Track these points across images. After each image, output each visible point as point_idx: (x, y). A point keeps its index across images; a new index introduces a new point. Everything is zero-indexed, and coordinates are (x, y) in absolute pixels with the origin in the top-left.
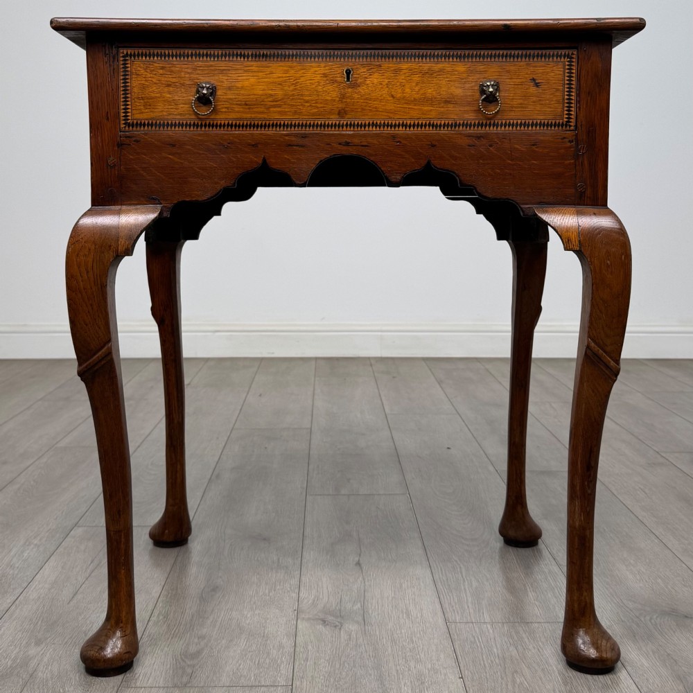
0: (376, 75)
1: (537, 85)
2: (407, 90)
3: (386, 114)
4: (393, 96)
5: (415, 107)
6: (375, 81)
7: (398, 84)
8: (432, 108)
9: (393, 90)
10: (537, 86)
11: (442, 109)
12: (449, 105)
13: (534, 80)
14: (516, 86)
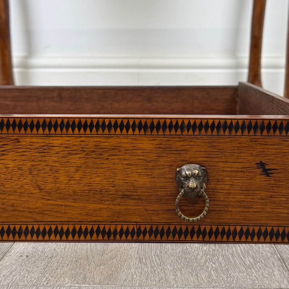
0: (11, 155)
1: (267, 172)
2: (63, 179)
3: (30, 215)
4: (40, 189)
5: (76, 205)
6: (11, 165)
7: (48, 169)
8: (101, 206)
9: (39, 179)
10: (268, 175)
11: (118, 208)
12: (129, 202)
13: (262, 165)
14: (234, 174)
